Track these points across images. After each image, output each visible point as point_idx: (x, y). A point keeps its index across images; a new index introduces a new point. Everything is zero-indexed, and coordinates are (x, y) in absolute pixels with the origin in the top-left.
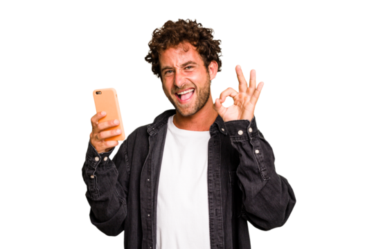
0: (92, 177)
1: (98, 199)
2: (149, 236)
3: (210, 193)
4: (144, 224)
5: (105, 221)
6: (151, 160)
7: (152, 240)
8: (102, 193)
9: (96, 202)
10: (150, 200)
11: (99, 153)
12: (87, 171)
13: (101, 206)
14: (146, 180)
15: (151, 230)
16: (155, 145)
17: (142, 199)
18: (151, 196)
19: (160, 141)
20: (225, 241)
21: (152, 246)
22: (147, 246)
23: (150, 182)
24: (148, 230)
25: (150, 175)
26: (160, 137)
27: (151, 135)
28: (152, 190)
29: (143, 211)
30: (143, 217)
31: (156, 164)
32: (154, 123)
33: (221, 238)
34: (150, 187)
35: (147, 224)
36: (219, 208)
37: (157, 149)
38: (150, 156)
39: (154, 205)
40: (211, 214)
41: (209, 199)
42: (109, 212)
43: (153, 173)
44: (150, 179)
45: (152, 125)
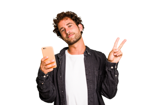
0: (42, 84)
1: (45, 91)
2: (63, 100)
3: (87, 79)
5: (48, 98)
6: (61, 68)
7: (64, 102)
8: (46, 89)
9: (44, 93)
10: (62, 85)
12: (40, 82)
13: (47, 94)
14: (60, 77)
15: (64, 98)
16: (62, 63)
17: (59, 85)
18: (62, 83)
19: (64, 61)
20: (93, 99)
22: (63, 104)
23: (61, 78)
25: (61, 75)
26: (63, 59)
27: (60, 58)
29: (60, 90)
30: (60, 92)
31: (63, 70)
33: (92, 97)
34: (62, 80)
35: (62, 95)
36: (91, 85)
37: (63, 64)
38: (61, 67)
39: (64, 87)
40: (88, 88)
41: (87, 82)
42: (50, 95)
43: (62, 74)
44: (62, 76)
45: (60, 54)
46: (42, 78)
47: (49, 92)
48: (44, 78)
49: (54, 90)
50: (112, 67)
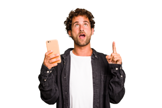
0: (45, 80)
1: (47, 90)
2: (67, 102)
3: (94, 83)
4: (64, 97)
5: (50, 99)
6: (65, 69)
7: (68, 104)
8: (48, 87)
9: (46, 91)
10: (66, 86)
11: (49, 69)
12: (43, 78)
13: (48, 93)
14: (64, 78)
15: (67, 100)
16: (66, 63)
17: (63, 86)
18: (66, 84)
19: (68, 61)
20: (99, 104)
21: (68, 107)
22: (66, 106)
23: (66, 79)
24: (66, 99)
25: (66, 75)
26: (68, 59)
27: (65, 58)
28: (67, 82)
29: (63, 91)
30: (63, 94)
31: (68, 70)
32: (65, 54)
33: (98, 102)
34: (66, 81)
35: (66, 97)
36: (97, 90)
37: (68, 64)
38: (65, 67)
39: (68, 88)
40: (94, 92)
41: (94, 86)
42: (52, 94)
43: (67, 75)
44: (66, 77)
45: (64, 54)
46: (45, 73)
47: (51, 90)
48: (47, 73)
49: (56, 90)
50: (117, 69)
